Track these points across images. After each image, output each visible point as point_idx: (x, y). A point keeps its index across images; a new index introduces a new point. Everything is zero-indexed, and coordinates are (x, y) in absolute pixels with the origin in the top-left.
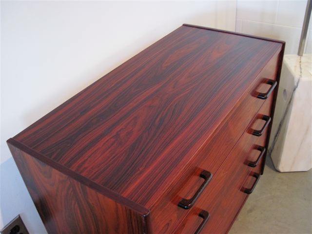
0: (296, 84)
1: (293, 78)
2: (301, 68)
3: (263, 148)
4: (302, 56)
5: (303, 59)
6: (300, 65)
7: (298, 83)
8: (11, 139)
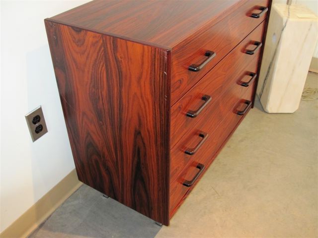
0: (284, 24)
1: (282, 20)
2: (289, 13)
3: (255, 74)
4: (290, 5)
5: (292, 7)
6: (289, 11)
7: (286, 23)
8: (48, 18)
